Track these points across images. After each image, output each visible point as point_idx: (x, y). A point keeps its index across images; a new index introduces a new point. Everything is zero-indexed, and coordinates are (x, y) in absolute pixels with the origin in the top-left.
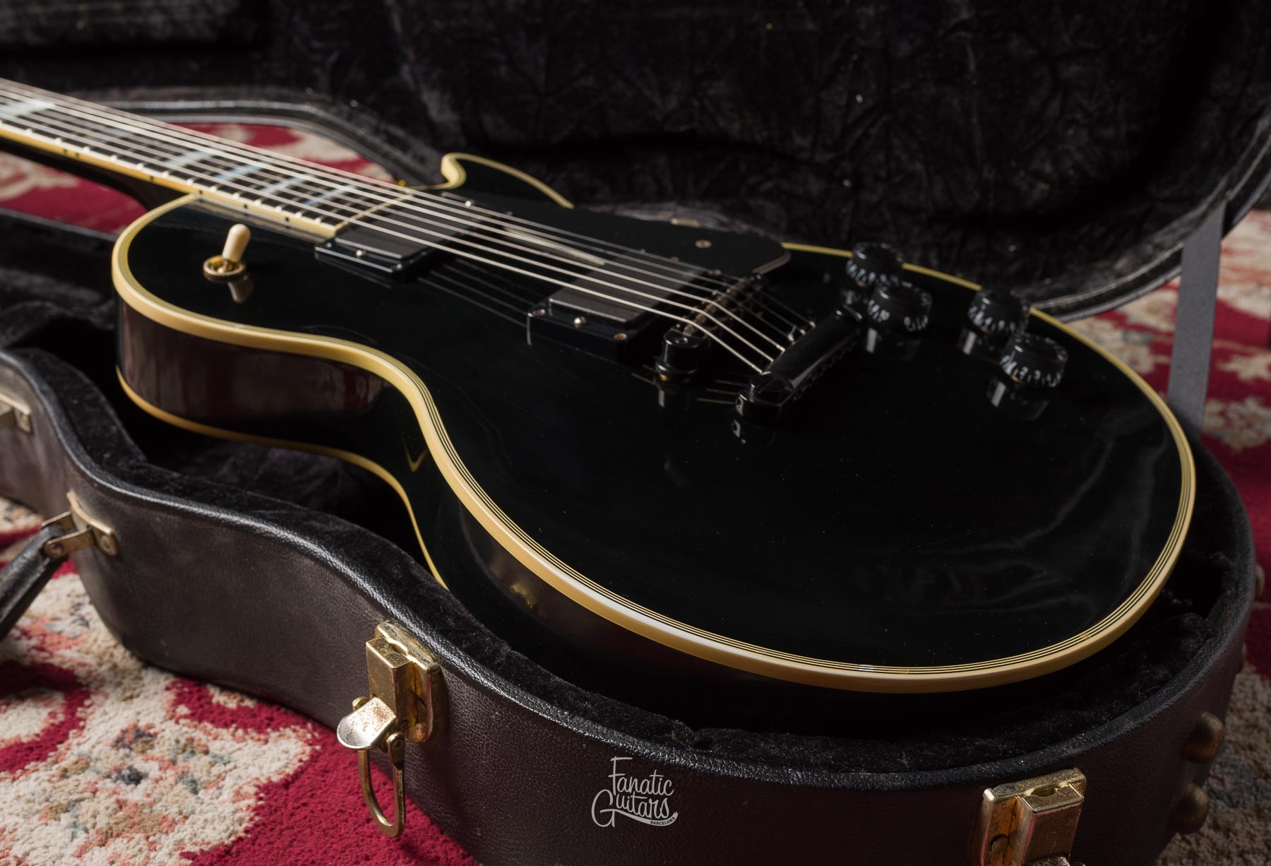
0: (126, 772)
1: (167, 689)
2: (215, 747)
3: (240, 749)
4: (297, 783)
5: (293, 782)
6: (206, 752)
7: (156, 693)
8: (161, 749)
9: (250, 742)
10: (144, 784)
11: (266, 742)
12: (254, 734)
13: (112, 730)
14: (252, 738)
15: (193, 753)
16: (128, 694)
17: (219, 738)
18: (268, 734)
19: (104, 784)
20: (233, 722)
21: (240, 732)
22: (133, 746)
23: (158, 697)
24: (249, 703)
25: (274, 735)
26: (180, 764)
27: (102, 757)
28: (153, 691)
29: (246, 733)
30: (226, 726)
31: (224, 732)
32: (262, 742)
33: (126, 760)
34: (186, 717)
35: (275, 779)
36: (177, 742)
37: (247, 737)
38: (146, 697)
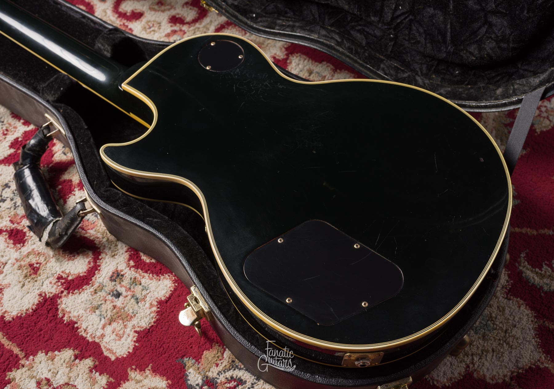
0: (115, 292)
1: (126, 252)
2: (143, 281)
3: (151, 283)
4: (170, 301)
5: (169, 300)
6: (140, 284)
7: (122, 254)
8: (126, 282)
9: (154, 280)
10: (121, 298)
11: (160, 280)
12: (155, 276)
13: (109, 271)
14: (155, 278)
15: (136, 284)
16: (113, 254)
17: (144, 278)
18: (160, 277)
19: (108, 297)
20: (149, 270)
21: (151, 275)
22: (117, 280)
23: (123, 256)
24: (153, 261)
25: (162, 277)
26: (132, 289)
27: (107, 285)
28: (121, 253)
29: (153, 276)
30: (146, 272)
31: (145, 274)
32: (158, 280)
33: (115, 286)
34: (133, 267)
35: (163, 299)
36: (131, 279)
37: (153, 278)
38: (119, 255)
